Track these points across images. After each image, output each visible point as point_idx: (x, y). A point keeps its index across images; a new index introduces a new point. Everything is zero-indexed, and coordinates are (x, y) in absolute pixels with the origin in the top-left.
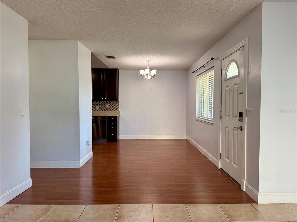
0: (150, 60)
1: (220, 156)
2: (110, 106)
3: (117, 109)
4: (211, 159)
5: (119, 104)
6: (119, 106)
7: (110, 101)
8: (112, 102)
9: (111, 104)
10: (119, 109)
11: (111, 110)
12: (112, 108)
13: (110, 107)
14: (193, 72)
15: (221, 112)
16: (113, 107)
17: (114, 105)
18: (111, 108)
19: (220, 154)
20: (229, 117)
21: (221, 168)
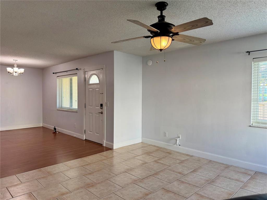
4: (75, 136)
14: (53, 73)
19: (85, 130)
20: (92, 107)
21: (85, 139)
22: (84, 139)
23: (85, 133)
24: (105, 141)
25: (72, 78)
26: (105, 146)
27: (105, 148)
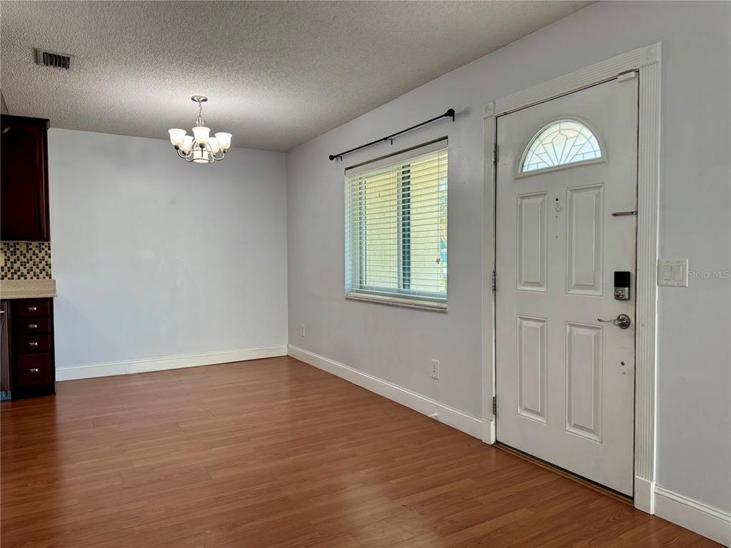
0: (206, 96)
1: (495, 406)
2: (12, 259)
3: (46, 271)
4: (436, 414)
5: (51, 252)
6: (52, 261)
7: (11, 243)
8: (22, 246)
9: (14, 253)
10: (53, 271)
11: (15, 276)
12: (22, 268)
13: (9, 265)
14: (332, 158)
15: (495, 272)
16: (23, 264)
17: (28, 255)
18: (16, 266)
19: (495, 399)
20: (544, 289)
21: (497, 442)
22: (493, 441)
23: (495, 412)
24: (653, 485)
25: (409, 166)
26: (652, 512)
27: (652, 523)
